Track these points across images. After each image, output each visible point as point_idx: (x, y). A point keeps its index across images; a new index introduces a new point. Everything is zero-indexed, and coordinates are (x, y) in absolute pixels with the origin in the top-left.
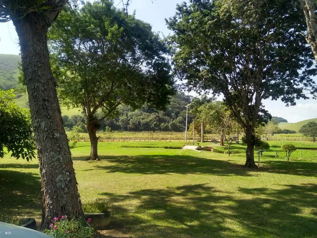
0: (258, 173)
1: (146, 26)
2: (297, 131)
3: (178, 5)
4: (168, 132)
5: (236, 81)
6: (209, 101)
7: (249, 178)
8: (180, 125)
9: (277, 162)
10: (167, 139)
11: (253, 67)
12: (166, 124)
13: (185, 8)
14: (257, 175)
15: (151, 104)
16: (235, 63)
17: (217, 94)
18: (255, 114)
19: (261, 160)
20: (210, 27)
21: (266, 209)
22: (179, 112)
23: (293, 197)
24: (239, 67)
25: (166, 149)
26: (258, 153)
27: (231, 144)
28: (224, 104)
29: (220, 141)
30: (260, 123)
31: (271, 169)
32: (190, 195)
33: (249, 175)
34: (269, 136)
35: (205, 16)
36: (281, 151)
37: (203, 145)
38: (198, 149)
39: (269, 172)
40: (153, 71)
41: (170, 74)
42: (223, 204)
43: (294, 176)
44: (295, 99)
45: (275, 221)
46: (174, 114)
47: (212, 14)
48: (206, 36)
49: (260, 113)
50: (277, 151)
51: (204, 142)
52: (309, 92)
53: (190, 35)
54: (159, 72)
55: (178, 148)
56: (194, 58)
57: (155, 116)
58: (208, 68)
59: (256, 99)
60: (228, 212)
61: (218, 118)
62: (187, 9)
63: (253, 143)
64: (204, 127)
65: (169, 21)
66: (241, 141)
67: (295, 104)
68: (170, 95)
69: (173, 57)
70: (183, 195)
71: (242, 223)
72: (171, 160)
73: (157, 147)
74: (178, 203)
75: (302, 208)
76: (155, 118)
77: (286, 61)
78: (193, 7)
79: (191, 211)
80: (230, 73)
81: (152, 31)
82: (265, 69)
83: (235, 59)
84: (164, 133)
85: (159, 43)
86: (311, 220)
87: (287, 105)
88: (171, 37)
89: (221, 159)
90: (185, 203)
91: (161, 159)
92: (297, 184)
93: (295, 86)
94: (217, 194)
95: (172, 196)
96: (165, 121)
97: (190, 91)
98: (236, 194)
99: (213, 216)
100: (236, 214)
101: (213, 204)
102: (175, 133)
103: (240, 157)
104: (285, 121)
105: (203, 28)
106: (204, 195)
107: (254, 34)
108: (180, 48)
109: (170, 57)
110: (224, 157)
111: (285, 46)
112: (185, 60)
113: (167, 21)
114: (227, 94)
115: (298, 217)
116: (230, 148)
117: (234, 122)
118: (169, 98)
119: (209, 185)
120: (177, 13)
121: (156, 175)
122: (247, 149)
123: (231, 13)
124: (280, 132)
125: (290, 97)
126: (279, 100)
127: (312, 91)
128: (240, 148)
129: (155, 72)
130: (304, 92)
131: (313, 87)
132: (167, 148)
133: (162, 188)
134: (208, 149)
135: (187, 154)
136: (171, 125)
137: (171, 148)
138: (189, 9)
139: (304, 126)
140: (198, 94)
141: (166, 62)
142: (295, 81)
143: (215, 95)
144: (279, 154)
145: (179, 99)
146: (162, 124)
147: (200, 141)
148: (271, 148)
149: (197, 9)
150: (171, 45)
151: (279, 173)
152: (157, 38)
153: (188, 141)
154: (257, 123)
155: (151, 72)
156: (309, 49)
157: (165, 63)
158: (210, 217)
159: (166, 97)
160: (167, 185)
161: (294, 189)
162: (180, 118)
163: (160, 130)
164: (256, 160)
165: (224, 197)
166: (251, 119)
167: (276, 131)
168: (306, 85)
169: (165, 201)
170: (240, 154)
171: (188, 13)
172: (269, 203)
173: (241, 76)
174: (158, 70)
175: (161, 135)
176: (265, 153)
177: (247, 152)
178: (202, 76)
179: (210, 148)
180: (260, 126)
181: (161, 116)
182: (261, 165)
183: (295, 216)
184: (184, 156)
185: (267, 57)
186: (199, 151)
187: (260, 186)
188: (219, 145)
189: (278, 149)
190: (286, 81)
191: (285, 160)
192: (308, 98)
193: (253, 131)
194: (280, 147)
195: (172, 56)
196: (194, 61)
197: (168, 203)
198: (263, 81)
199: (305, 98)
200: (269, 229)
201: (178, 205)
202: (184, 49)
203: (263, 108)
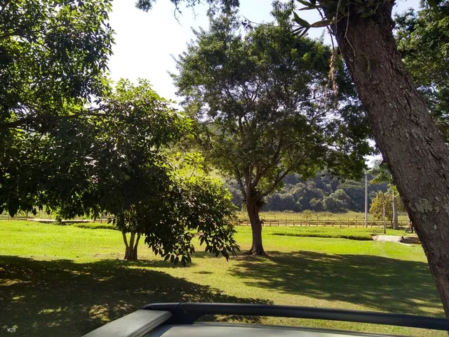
8: (341, 201)
10: (334, 224)
12: (319, 200)
38: (403, 242)
46: (330, 185)
51: (398, 228)
57: (301, 188)
73: (330, 237)
76: (302, 191)
96: (317, 196)
132: (345, 237)
136: (326, 202)
137: (351, 237)
146: (313, 200)
153: (369, 227)
162: (340, 191)
163: (311, 208)
181: (309, 188)
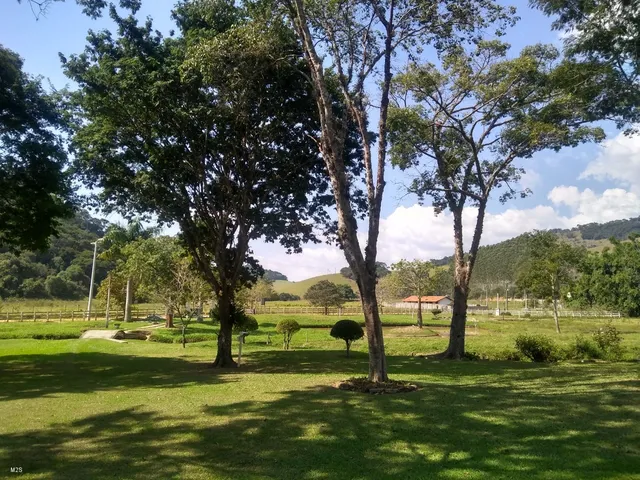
0: (239, 376)
1: (10, 57)
2: (301, 297)
3: (91, 32)
4: (43, 300)
5: (205, 201)
6: (146, 235)
7: (223, 386)
8: (75, 283)
9: (269, 353)
10: (39, 317)
11: (236, 179)
12: (38, 282)
13: (106, 42)
14: (237, 380)
15: (7, 234)
16: (204, 168)
17: (165, 224)
18: (236, 265)
19: (244, 351)
20: (159, 92)
21: (253, 437)
22: (73, 254)
23: (295, 411)
24: (210, 176)
25: (39, 341)
26: (239, 339)
27: (189, 322)
28: (179, 243)
29: (164, 317)
30: (243, 281)
31: (259, 366)
32: (107, 434)
33: (223, 382)
34: (258, 305)
35: (151, 68)
36: (276, 332)
37: (128, 328)
38: (118, 337)
39: (257, 372)
40: (20, 160)
41: (63, 171)
42: (177, 441)
43: (297, 375)
44: (301, 242)
45: (266, 453)
46: (59, 258)
47: (165, 68)
48: (150, 106)
49: (245, 264)
50: (270, 333)
51: (131, 320)
52: (321, 232)
53: (115, 98)
54: (35, 163)
55: (69, 337)
56: (122, 145)
57: (8, 261)
58: (149, 169)
59: (239, 237)
60: (186, 454)
61: (165, 272)
62: (112, 46)
63: (231, 319)
64: (133, 288)
65: (69, 60)
66: (207, 317)
67: (300, 251)
68: (60, 216)
69: (72, 137)
70: (92, 436)
71: (213, 467)
72: (50, 365)
73: (15, 337)
74: (82, 452)
75: (307, 427)
76: (9, 266)
77: (289, 178)
78: (125, 46)
79: (114, 463)
80: (195, 185)
81: (24, 70)
82: (256, 186)
83: (204, 161)
84: (32, 302)
85: (41, 102)
86: (320, 443)
87: (289, 252)
88: (71, 94)
89: (168, 356)
90: (99, 450)
91: (25, 364)
92: (301, 389)
93: (301, 221)
94: (164, 424)
95: (67, 441)
96: (34, 274)
97: (110, 212)
98: (200, 419)
99: (158, 464)
100: (202, 454)
101: (156, 444)
102: (60, 302)
103: (204, 349)
104: (284, 278)
105: (145, 91)
106: (136, 430)
107: (239, 123)
108: (91, 120)
109: (65, 135)
110: (174, 351)
111: (288, 150)
112: (104, 148)
113: (64, 60)
114: (186, 224)
115: (301, 441)
116: (186, 332)
117: (197, 279)
118: (56, 224)
119: (147, 409)
120: (88, 49)
121: (20, 403)
122: (221, 331)
123: (200, 76)
124: (275, 298)
125: (293, 238)
126: (277, 241)
127: (326, 230)
128: (205, 331)
129: (24, 161)
130: (315, 231)
131: (327, 225)
132: (39, 337)
133: (40, 427)
134: (139, 336)
135: (92, 349)
136: (50, 284)
137: (49, 337)
138: (115, 46)
139: (312, 288)
140: (127, 221)
141: (55, 143)
142: (301, 211)
143: (162, 224)
144: (272, 337)
145: (75, 226)
146: (27, 281)
147: (122, 320)
148: (260, 329)
149: (134, 50)
150: (69, 111)
151: (273, 372)
152: (34, 88)
153: (92, 319)
154: (239, 282)
155: (15, 160)
156: (322, 163)
157: (51, 146)
158: (153, 467)
159: (50, 222)
160: (51, 420)
161: (295, 397)
162: (74, 268)
163: (21, 294)
164: (234, 351)
165: (177, 427)
166: (229, 275)
167: (269, 297)
168: (317, 219)
169: (51, 452)
170: (204, 343)
171: (115, 54)
172: (257, 426)
173: (214, 193)
174: (32, 158)
175: (24, 307)
176: (250, 338)
177: (219, 338)
178: (139, 185)
179: (145, 333)
180: (243, 287)
182: (243, 360)
183: (296, 442)
184: (87, 354)
185: (260, 165)
186: (121, 341)
187: (243, 398)
188: (162, 326)
189: (271, 329)
190: (289, 210)
191: (283, 349)
192: (320, 242)
193: (233, 297)
194: (275, 325)
195: (72, 133)
196: (120, 151)
197: (59, 456)
198: (252, 206)
199: (316, 241)
200: (258, 469)
201: (81, 456)
202: (100, 123)
203: (250, 256)
